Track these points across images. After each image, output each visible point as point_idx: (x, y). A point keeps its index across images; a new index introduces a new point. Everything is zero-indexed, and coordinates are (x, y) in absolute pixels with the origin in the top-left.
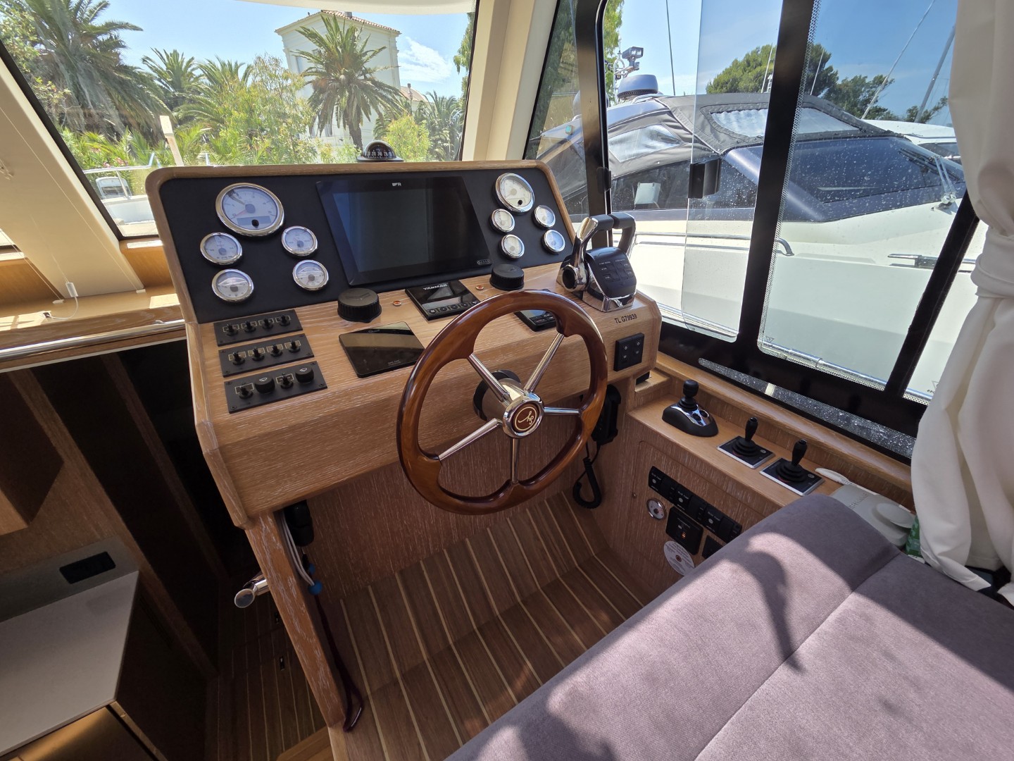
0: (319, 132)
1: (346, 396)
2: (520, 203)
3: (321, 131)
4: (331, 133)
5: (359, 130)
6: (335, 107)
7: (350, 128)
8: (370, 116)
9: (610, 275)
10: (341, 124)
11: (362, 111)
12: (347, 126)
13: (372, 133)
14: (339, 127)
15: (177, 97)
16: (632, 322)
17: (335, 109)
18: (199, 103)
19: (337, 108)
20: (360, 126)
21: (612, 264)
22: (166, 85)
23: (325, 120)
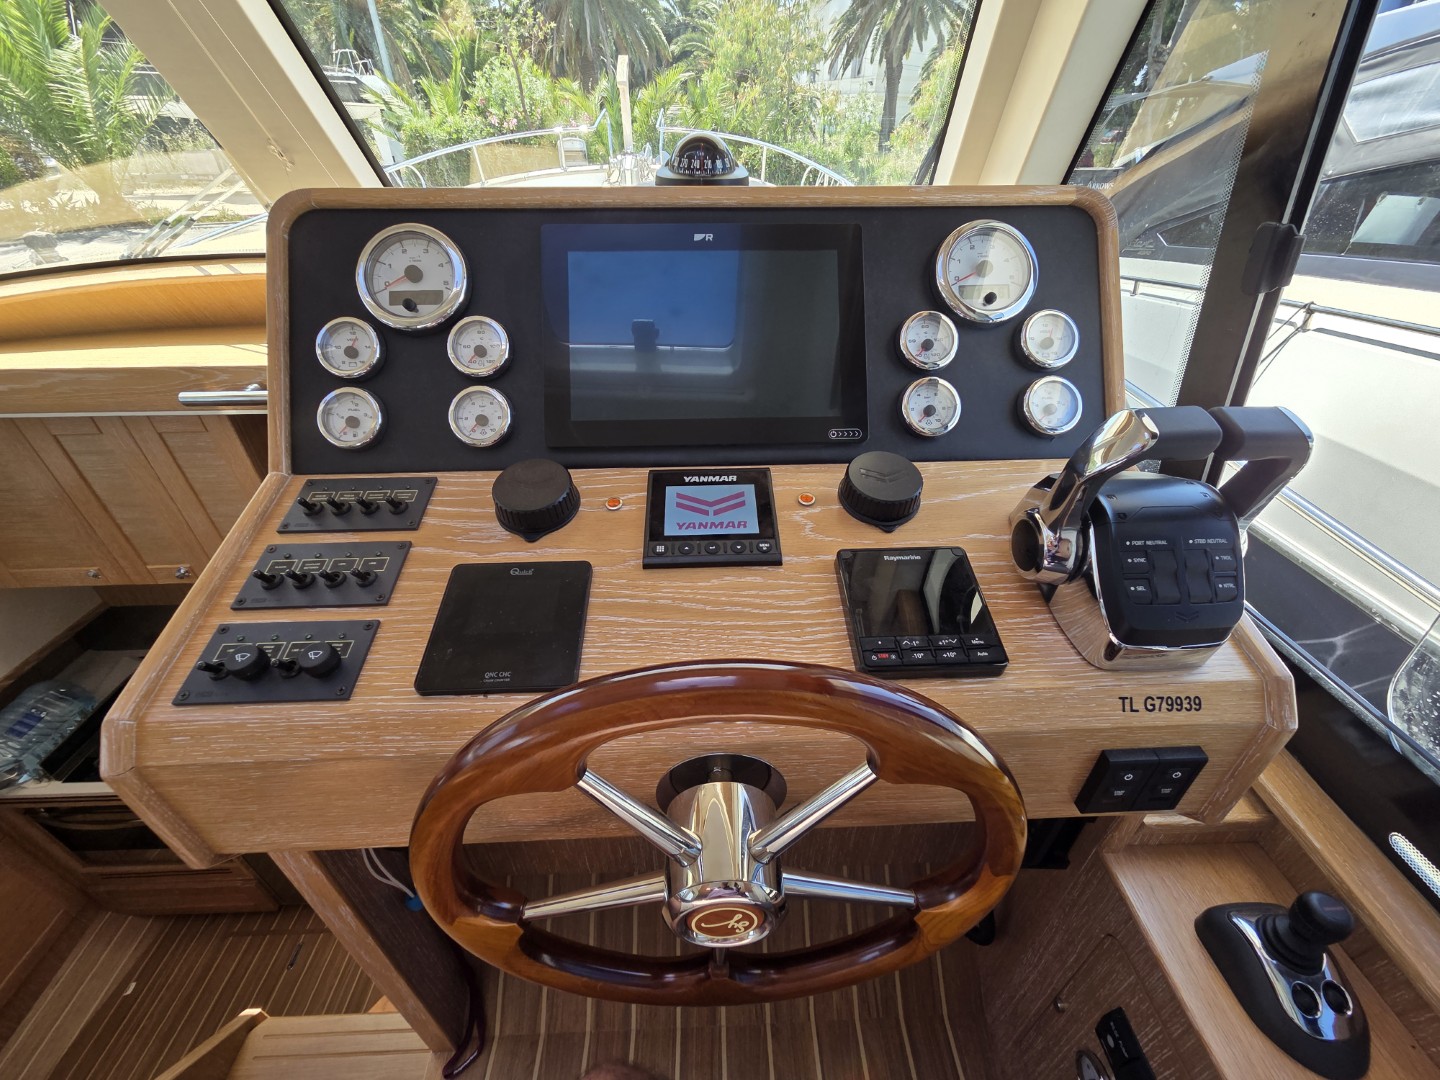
0: (842, 70)
1: (370, 729)
2: (990, 299)
3: (845, 69)
4: (859, 72)
5: (900, 66)
6: (876, 28)
7: (888, 63)
8: (924, 42)
9: (1149, 582)
10: (877, 57)
11: (915, 35)
12: (884, 60)
13: (920, 71)
14: (872, 62)
15: (681, 24)
16: (1180, 718)
17: (874, 32)
18: (702, 31)
19: (878, 30)
20: (904, 61)
21: (1172, 548)
22: (673, 7)
23: (854, 50)
